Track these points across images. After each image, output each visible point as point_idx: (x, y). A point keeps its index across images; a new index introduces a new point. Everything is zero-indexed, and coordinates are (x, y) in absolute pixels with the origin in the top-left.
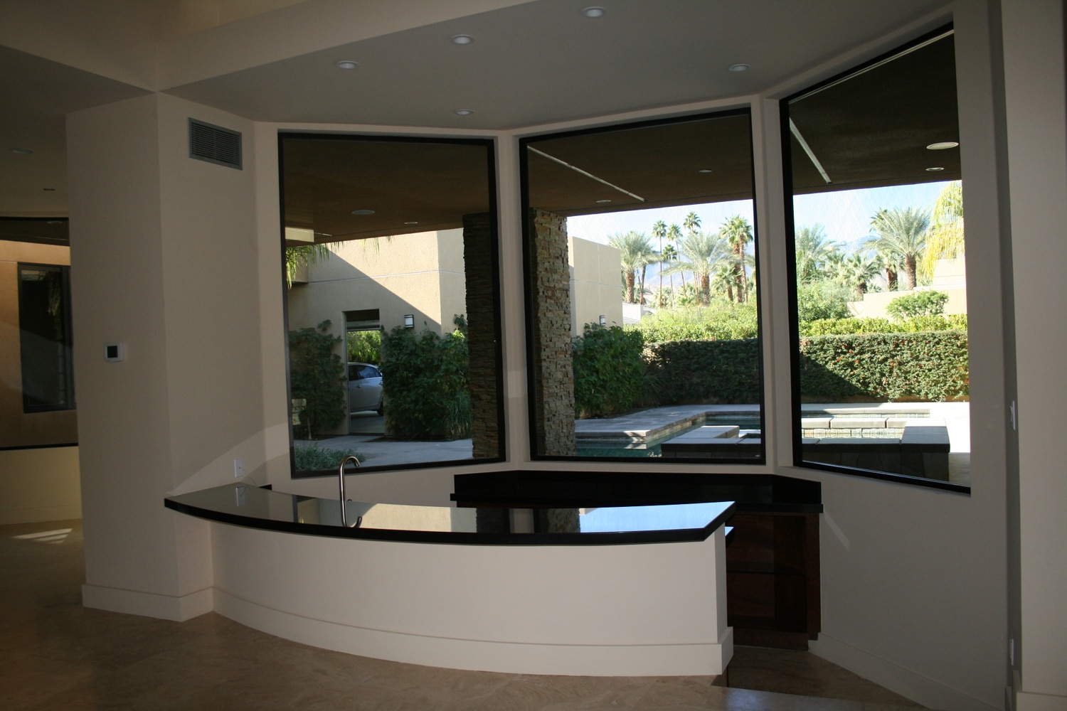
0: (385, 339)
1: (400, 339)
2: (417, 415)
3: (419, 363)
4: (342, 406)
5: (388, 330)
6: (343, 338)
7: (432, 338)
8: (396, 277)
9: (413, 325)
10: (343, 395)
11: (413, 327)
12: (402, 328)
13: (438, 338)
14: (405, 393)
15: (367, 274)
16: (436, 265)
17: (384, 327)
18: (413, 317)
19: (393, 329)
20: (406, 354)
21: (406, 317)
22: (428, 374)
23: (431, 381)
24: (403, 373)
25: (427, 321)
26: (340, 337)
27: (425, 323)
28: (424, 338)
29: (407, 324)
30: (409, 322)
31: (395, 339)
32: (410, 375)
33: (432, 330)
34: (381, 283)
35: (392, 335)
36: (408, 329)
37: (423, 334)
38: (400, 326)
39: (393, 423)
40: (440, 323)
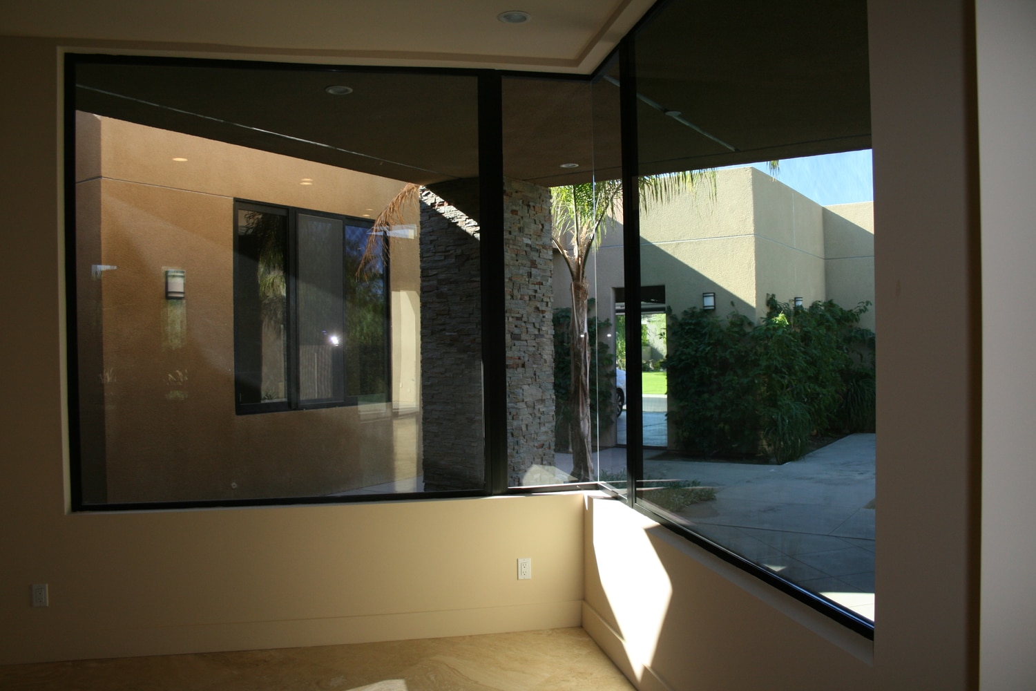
0: (673, 324)
1: (698, 324)
2: (721, 425)
3: (728, 357)
4: (608, 410)
5: (678, 312)
6: (612, 321)
7: (742, 324)
8: (691, 243)
9: (714, 306)
10: (611, 394)
11: (714, 310)
12: (698, 310)
13: (750, 324)
14: (706, 396)
15: (648, 240)
16: (750, 228)
17: (672, 307)
18: (714, 296)
19: (685, 311)
20: (709, 344)
21: (705, 295)
22: (740, 372)
23: (745, 381)
24: (705, 369)
25: (734, 301)
26: (608, 320)
27: (732, 303)
28: (733, 324)
29: (706, 305)
30: (709, 302)
31: (691, 324)
32: (715, 372)
33: (742, 312)
34: (669, 251)
35: (683, 319)
36: (706, 311)
37: (730, 319)
38: (694, 308)
39: (685, 434)
40: (754, 304)
